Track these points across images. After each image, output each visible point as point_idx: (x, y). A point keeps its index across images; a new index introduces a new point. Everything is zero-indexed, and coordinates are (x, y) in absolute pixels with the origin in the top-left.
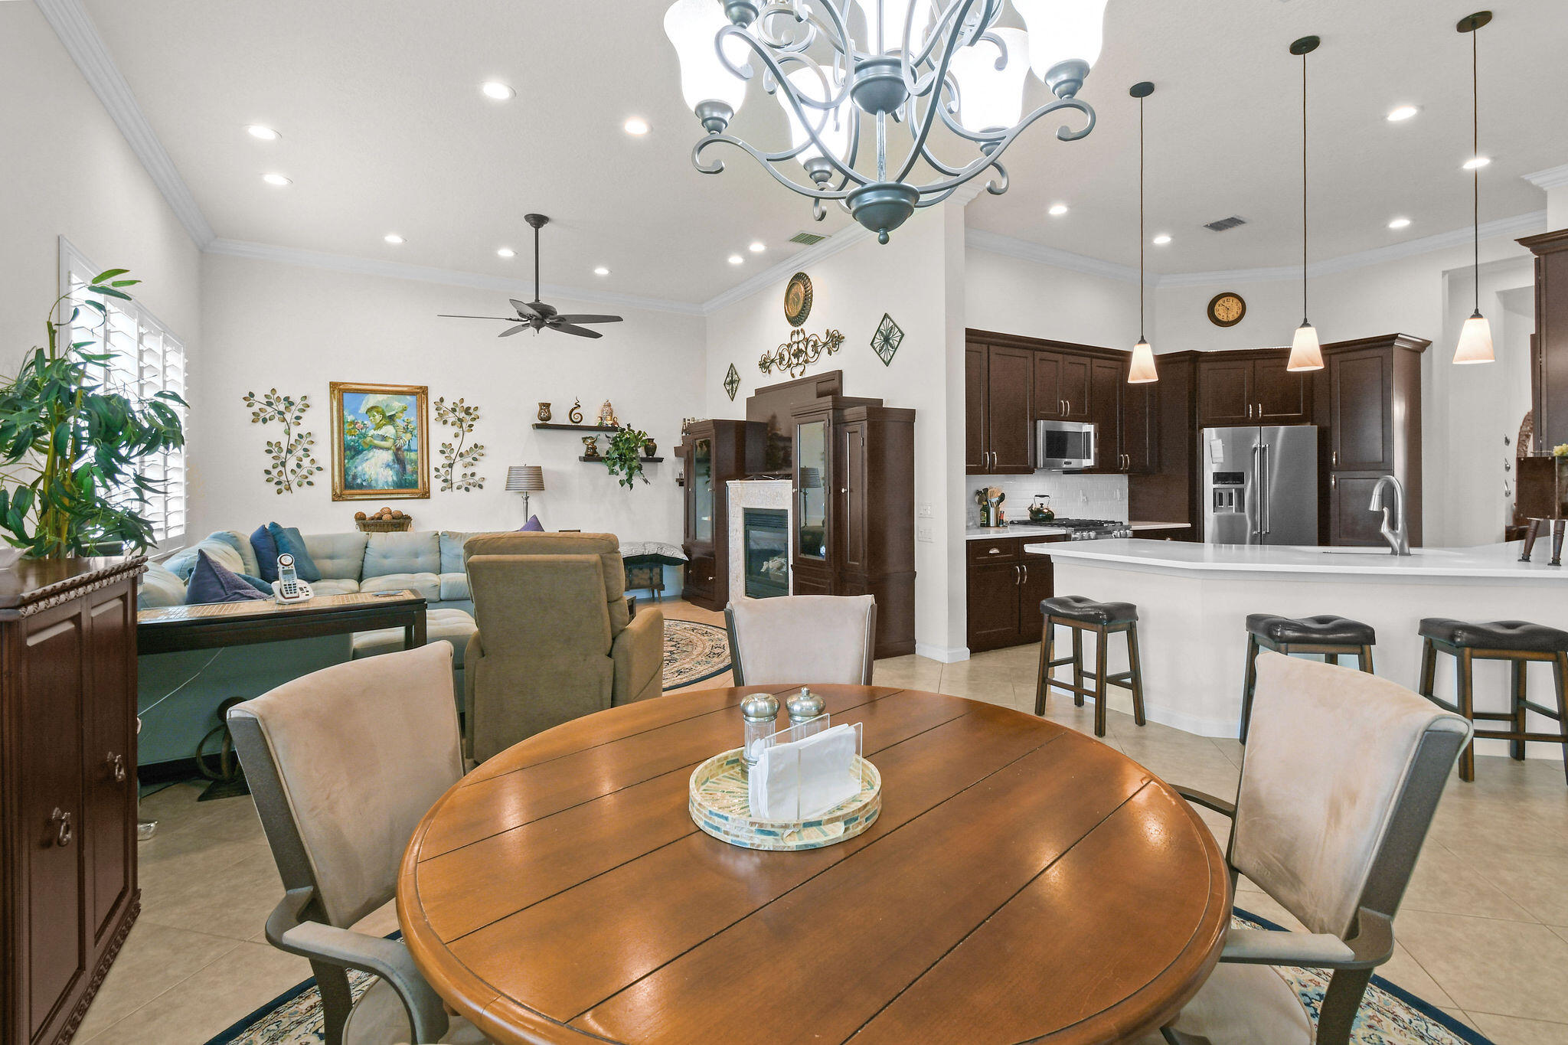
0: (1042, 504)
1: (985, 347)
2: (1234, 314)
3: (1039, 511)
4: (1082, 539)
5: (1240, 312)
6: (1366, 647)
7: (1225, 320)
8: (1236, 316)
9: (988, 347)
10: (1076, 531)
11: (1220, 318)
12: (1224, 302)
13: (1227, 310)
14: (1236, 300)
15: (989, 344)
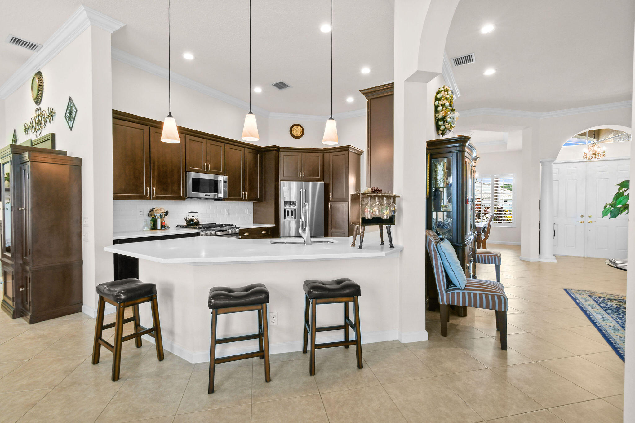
0: (193, 217)
1: (147, 127)
2: (299, 134)
3: (191, 220)
4: (207, 235)
5: (302, 133)
6: (264, 305)
7: (296, 136)
8: (300, 134)
9: (150, 128)
10: (203, 231)
11: (294, 134)
12: (296, 128)
13: (297, 131)
14: (300, 127)
15: (150, 126)
